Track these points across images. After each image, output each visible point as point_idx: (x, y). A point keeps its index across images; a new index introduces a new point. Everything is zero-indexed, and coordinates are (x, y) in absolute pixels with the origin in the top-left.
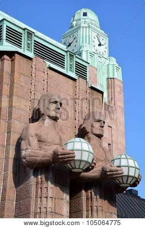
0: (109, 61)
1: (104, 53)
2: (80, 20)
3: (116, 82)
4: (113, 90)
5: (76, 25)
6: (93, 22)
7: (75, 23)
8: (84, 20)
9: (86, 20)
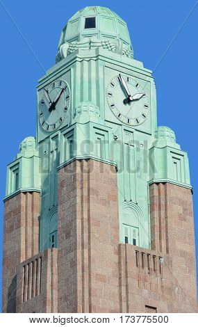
0: (156, 137)
1: (141, 120)
2: (77, 38)
3: (172, 193)
4: (163, 212)
5: (69, 53)
6: (111, 41)
7: (65, 48)
8: (87, 40)
9: (94, 39)
